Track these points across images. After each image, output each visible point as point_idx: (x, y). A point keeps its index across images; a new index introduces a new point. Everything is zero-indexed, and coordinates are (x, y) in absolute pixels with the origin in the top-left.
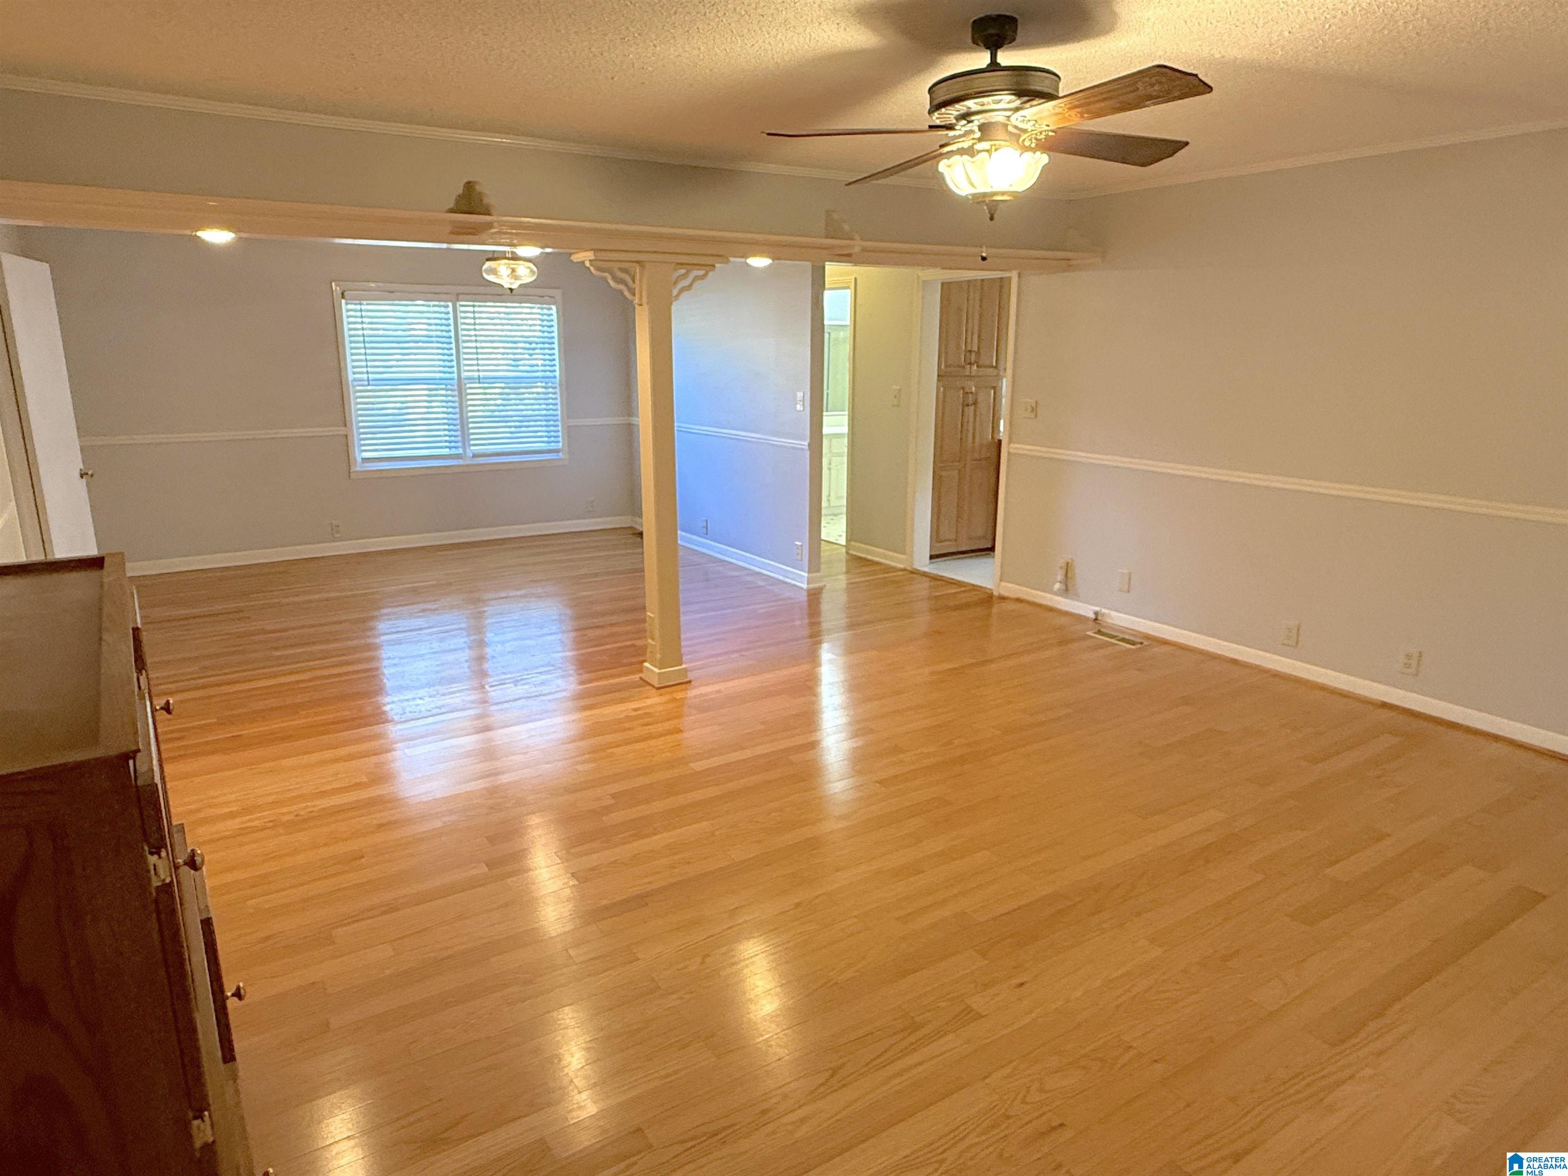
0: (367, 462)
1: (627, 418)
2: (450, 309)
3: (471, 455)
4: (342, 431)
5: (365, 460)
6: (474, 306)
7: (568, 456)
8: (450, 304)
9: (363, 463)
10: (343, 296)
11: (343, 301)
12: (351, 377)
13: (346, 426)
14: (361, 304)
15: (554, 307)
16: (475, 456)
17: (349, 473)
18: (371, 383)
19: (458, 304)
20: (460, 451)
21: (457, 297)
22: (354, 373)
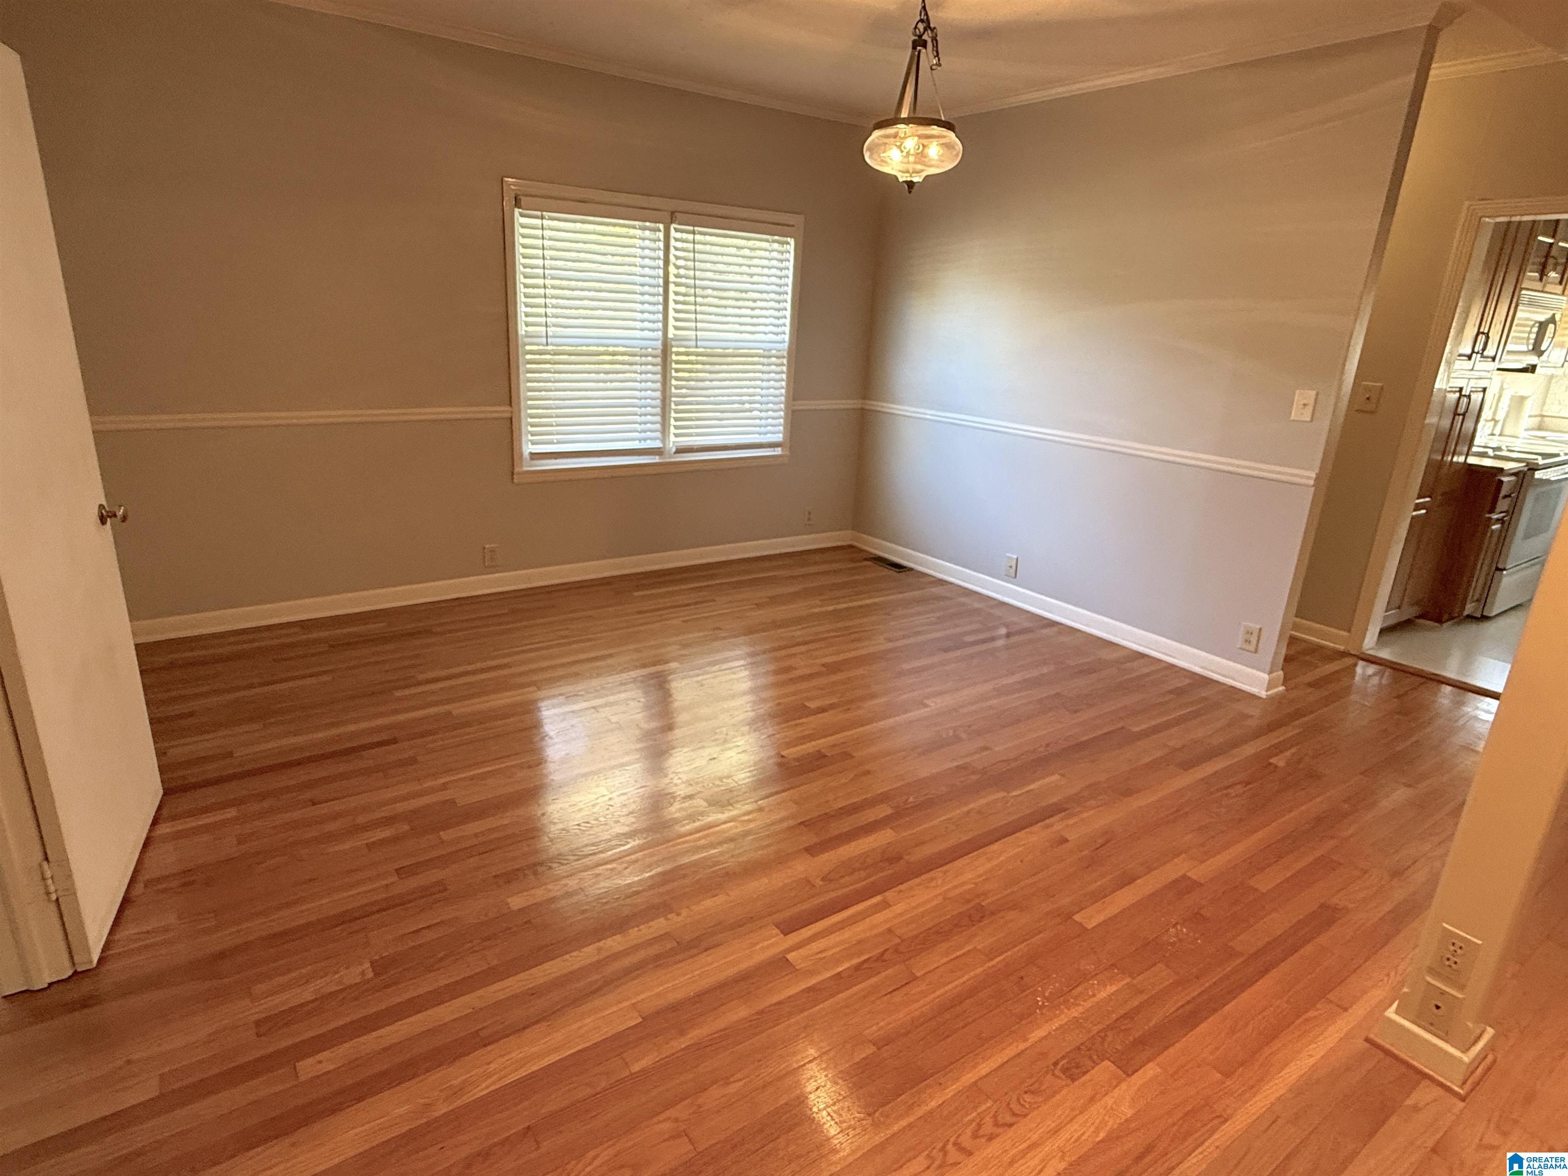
0: (537, 459)
1: (860, 401)
2: (661, 235)
3: (674, 450)
4: (502, 411)
5: (534, 456)
6: (694, 233)
7: (788, 453)
8: (661, 226)
9: (532, 459)
10: (518, 204)
11: (517, 211)
12: (522, 330)
13: (511, 405)
14: (542, 218)
15: (792, 241)
16: (679, 451)
17: (513, 474)
18: (550, 340)
19: (673, 226)
20: (658, 444)
21: (672, 217)
22: (527, 325)
